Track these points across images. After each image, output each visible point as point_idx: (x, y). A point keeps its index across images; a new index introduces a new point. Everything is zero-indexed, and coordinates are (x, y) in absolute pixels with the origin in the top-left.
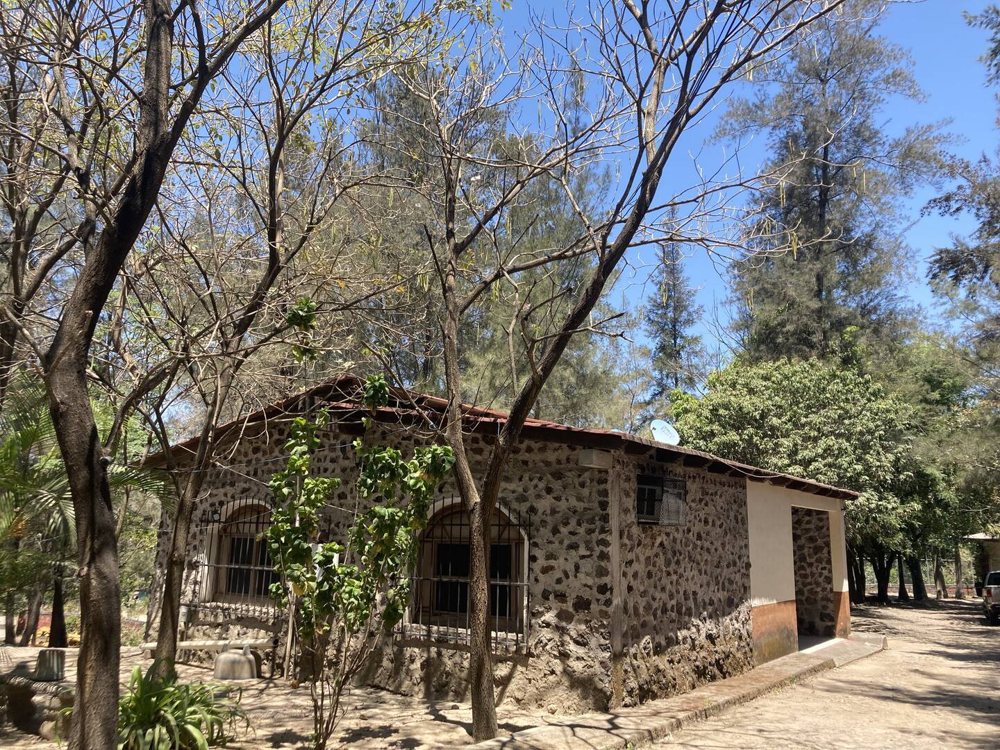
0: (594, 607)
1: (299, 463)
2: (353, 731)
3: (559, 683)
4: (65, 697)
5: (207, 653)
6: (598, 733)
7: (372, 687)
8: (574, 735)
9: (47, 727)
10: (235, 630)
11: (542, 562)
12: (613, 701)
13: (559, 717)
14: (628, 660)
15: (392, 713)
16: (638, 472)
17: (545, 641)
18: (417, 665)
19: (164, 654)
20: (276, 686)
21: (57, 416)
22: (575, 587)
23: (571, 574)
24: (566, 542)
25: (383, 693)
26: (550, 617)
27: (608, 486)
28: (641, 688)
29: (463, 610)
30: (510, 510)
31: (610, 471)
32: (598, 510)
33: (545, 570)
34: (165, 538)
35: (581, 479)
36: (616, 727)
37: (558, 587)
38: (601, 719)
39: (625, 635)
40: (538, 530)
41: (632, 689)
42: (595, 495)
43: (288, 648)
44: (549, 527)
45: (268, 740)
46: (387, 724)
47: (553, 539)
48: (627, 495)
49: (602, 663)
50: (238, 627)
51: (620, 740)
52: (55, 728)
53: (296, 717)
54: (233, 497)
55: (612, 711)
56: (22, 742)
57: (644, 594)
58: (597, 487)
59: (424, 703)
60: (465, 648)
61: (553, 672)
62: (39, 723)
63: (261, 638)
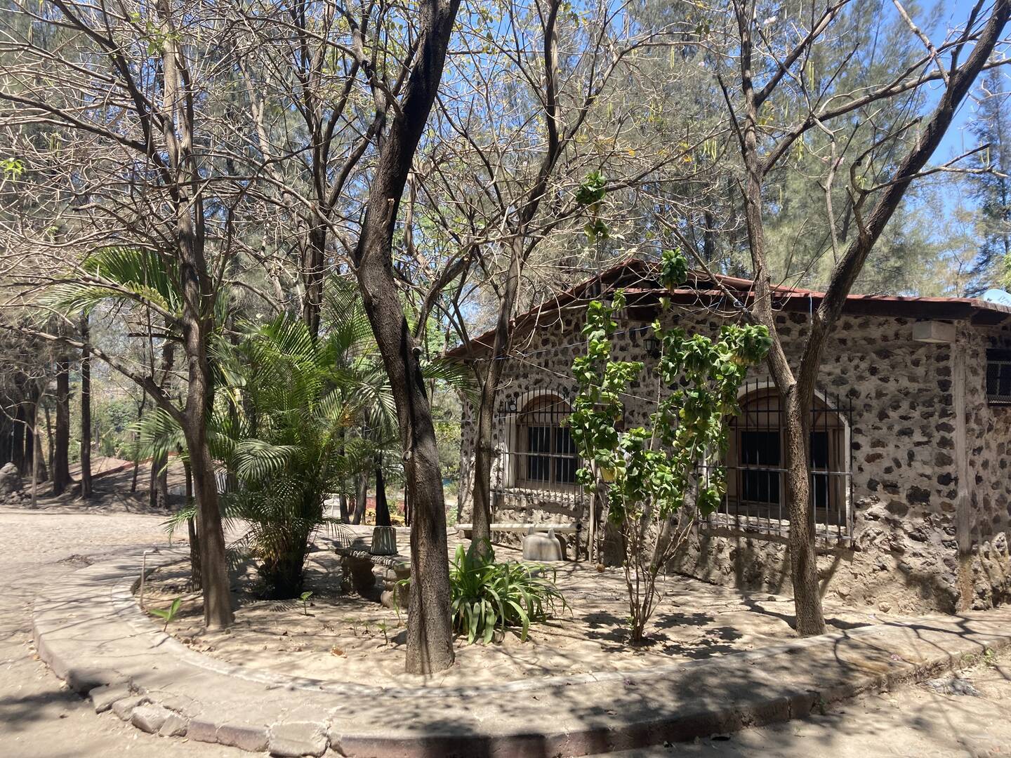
0: (934, 499)
1: (599, 347)
2: (668, 617)
3: (891, 580)
4: (400, 570)
5: (514, 535)
6: (947, 636)
7: (679, 574)
8: (919, 636)
9: (387, 596)
10: (538, 514)
11: (866, 449)
12: (960, 604)
13: (892, 616)
14: (977, 558)
15: (705, 601)
16: (989, 346)
17: (873, 534)
18: (726, 554)
19: (480, 534)
20: (582, 569)
21: (371, 308)
22: (908, 477)
23: (904, 462)
24: (897, 428)
25: (691, 581)
26: (879, 509)
27: (951, 363)
28: (994, 590)
29: (775, 499)
30: (826, 394)
31: (953, 346)
32: (937, 391)
33: (871, 459)
34: (468, 428)
35: (914, 357)
36: (968, 631)
37: (887, 477)
38: (949, 621)
39: (973, 531)
40: (861, 415)
41: (984, 591)
42: (932, 374)
43: (591, 533)
44: (875, 412)
45: (585, 620)
46: (701, 611)
47: (879, 425)
48: (975, 372)
49: (945, 560)
50: (542, 512)
51: (977, 646)
52: (394, 597)
53: (608, 599)
54: (527, 388)
55: (959, 613)
56: (367, 608)
57: (996, 485)
58: (935, 365)
59: (736, 593)
60: (779, 539)
61: (883, 568)
62: (379, 592)
63: (564, 523)
